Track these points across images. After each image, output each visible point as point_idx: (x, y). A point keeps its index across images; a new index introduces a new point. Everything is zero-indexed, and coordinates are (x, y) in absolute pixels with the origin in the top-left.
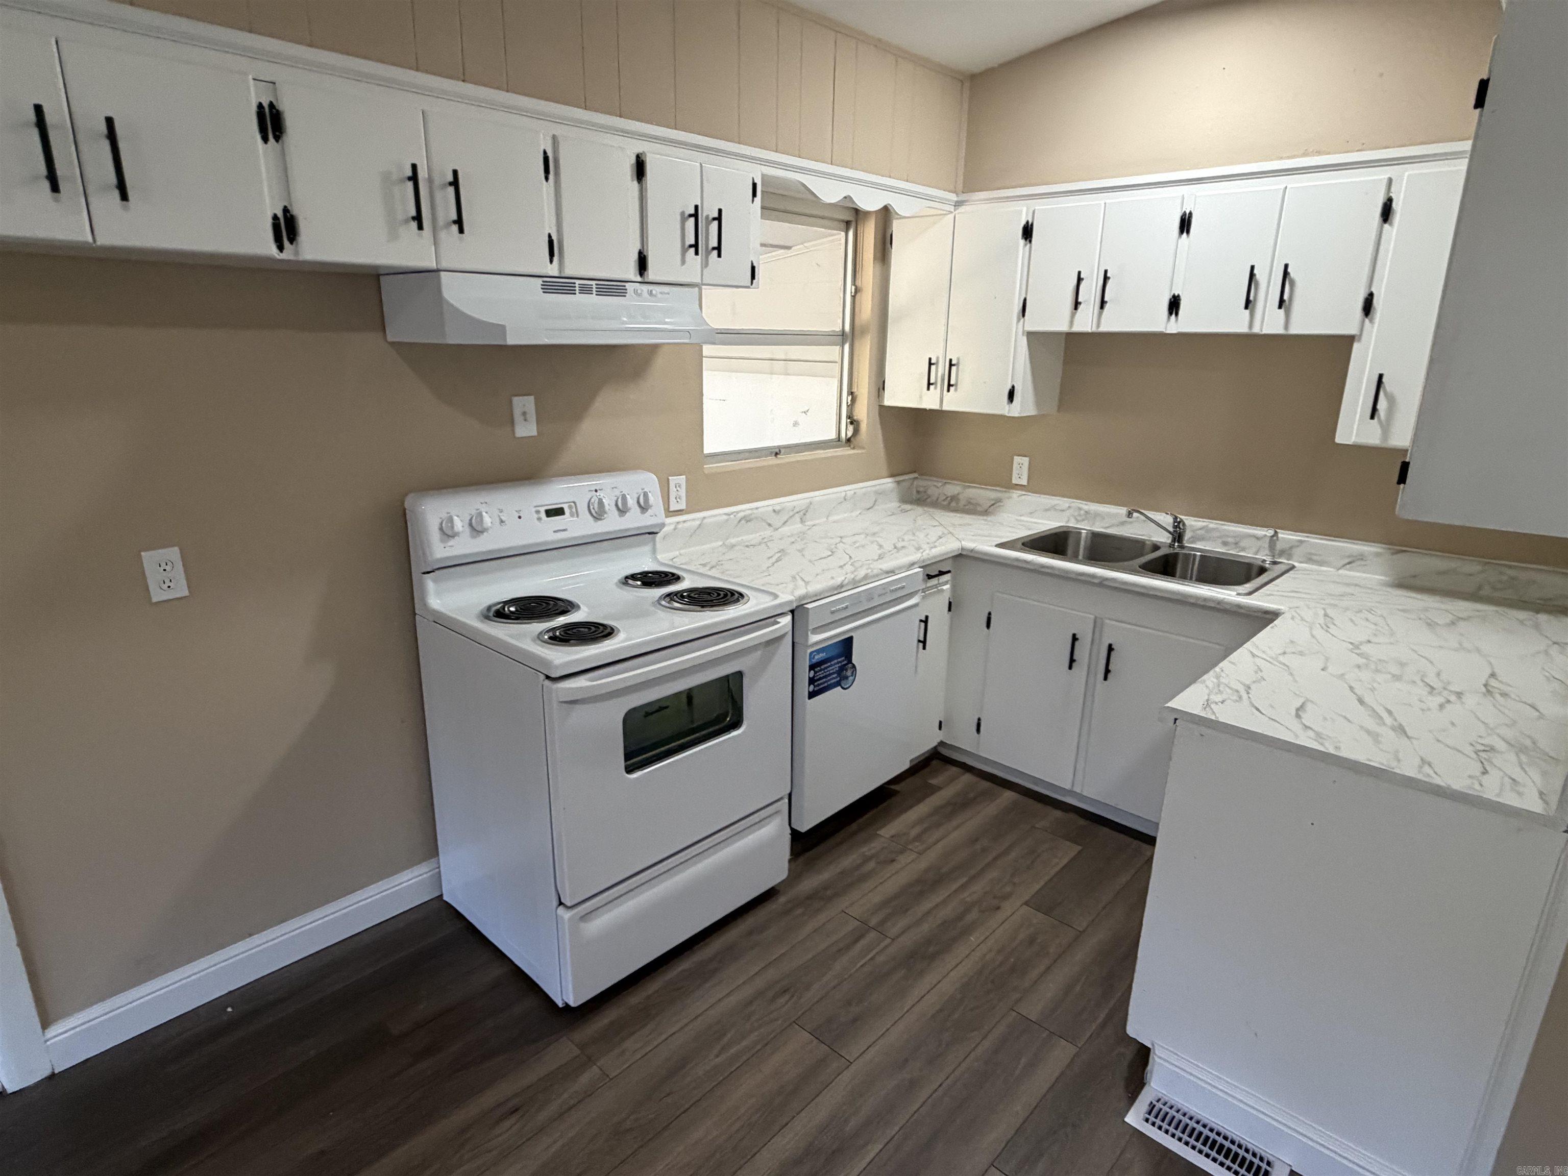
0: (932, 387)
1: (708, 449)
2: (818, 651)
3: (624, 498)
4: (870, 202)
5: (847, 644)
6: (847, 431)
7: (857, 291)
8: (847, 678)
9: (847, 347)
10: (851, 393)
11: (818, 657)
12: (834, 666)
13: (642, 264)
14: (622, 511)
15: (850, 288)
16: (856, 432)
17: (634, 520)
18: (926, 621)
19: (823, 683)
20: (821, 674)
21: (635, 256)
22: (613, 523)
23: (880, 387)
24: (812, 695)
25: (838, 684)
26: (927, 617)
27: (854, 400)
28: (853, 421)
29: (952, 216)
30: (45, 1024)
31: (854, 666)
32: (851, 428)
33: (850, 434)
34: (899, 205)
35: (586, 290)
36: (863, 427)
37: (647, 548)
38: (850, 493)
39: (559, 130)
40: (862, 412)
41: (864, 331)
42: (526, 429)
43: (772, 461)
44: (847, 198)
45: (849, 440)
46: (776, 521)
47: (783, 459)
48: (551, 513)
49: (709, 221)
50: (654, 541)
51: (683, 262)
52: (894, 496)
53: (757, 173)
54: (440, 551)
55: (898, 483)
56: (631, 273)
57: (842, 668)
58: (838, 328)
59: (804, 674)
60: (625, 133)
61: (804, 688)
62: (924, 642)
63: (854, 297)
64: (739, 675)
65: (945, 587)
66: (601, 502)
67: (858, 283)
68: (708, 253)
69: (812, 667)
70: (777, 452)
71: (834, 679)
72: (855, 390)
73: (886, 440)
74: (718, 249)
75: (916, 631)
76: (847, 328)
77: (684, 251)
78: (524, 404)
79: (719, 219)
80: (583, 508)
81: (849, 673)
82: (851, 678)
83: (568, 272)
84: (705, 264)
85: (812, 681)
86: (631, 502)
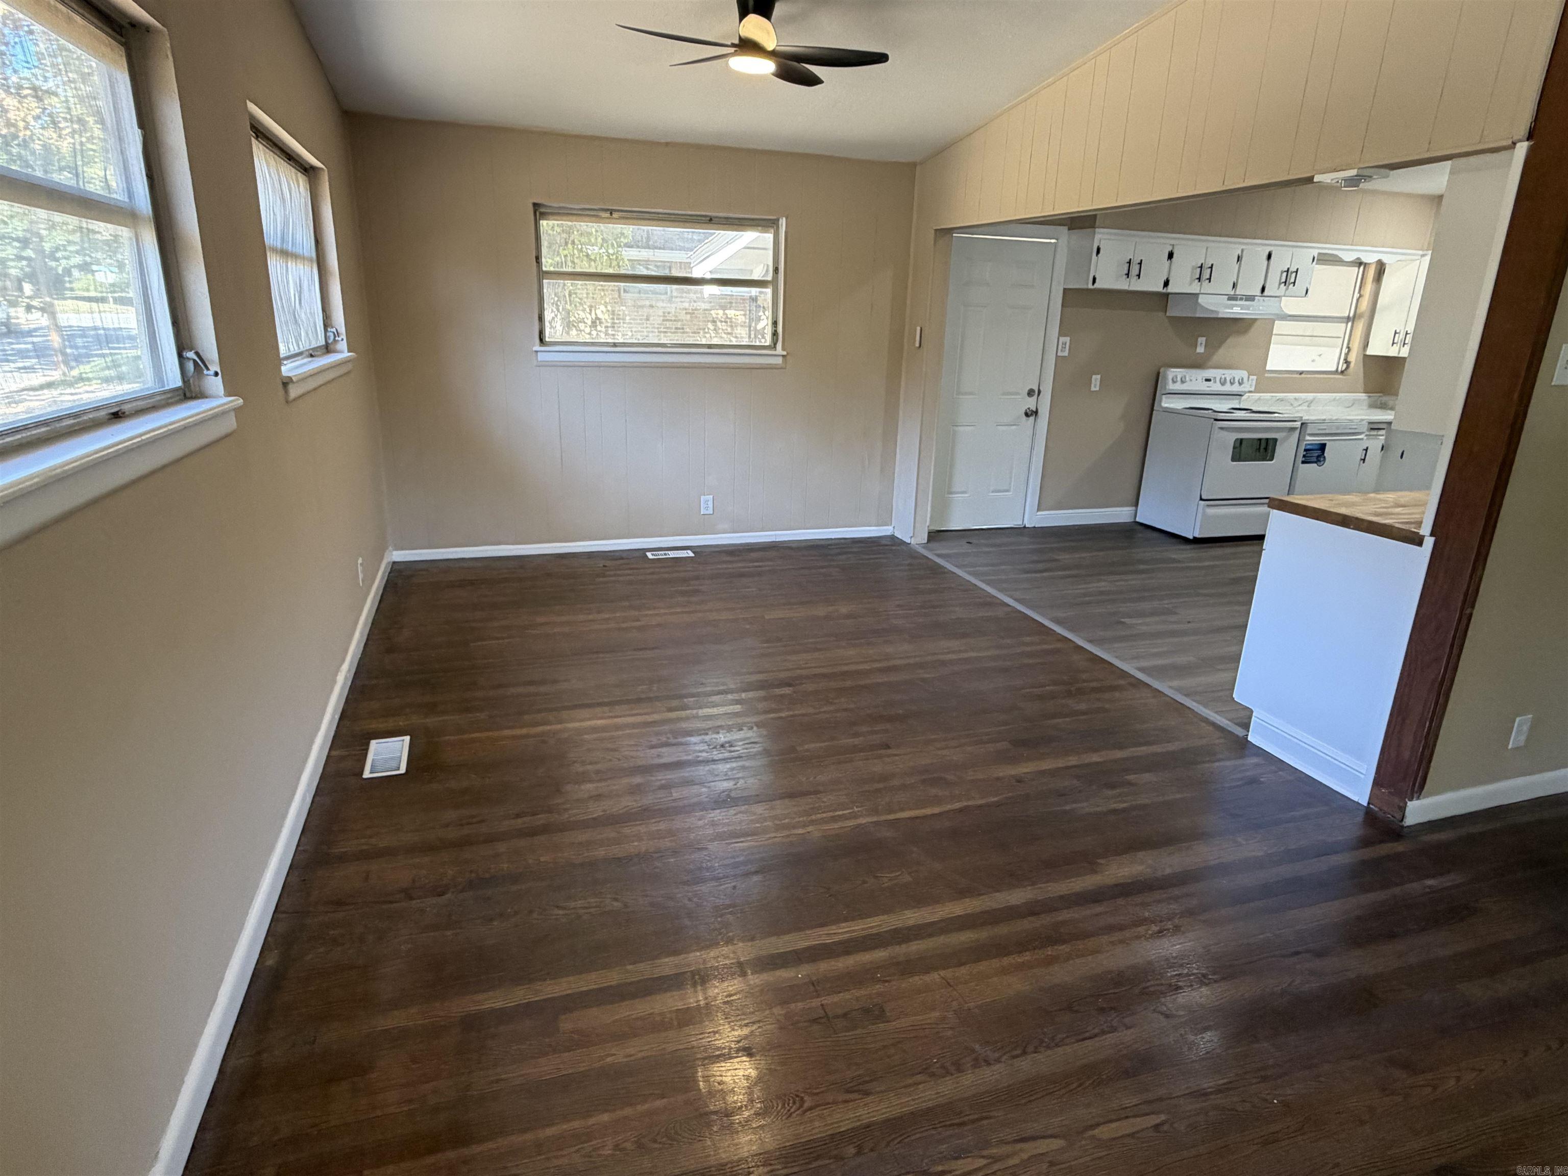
0: (1395, 345)
1: (1268, 368)
2: (1309, 444)
3: (1234, 378)
4: (1371, 258)
5: (1322, 447)
6: (1342, 366)
7: (1360, 297)
8: (1320, 461)
9: (1350, 324)
10: (1348, 347)
11: (1308, 447)
12: (1316, 454)
13: (1263, 289)
14: (1232, 384)
15: (1357, 295)
16: (1348, 367)
17: (1235, 388)
18: (1366, 450)
19: (1309, 459)
20: (1308, 455)
21: (1261, 286)
22: (1228, 388)
23: (1366, 345)
24: (1303, 462)
25: (1315, 462)
26: (1367, 448)
27: (1349, 351)
28: (1347, 362)
29: (1418, 261)
30: (1038, 510)
31: (1324, 457)
32: (1345, 366)
33: (1344, 368)
34: (1385, 259)
35: (1241, 299)
36: (1352, 365)
37: (1237, 401)
38: (1338, 398)
39: (1244, 247)
40: (1352, 358)
41: (1361, 316)
42: (1200, 349)
43: (1298, 376)
44: (1358, 259)
45: (1342, 372)
46: (1296, 404)
47: (1303, 376)
48: (1207, 380)
49: (1292, 273)
50: (1240, 399)
51: (1279, 287)
52: (1366, 403)
53: (1315, 253)
54: (1171, 387)
55: (1369, 397)
56: (1258, 293)
57: (1318, 457)
58: (1346, 315)
59: (1301, 452)
60: (1266, 245)
61: (1300, 458)
62: (1364, 460)
63: (1358, 300)
64: (1275, 440)
65: (1381, 437)
66: (1225, 379)
67: (1362, 292)
68: (1289, 284)
69: (1305, 450)
70: (1301, 373)
71: (1315, 460)
72: (1350, 346)
73: (1365, 373)
74: (1294, 283)
75: (1360, 454)
76: (1351, 315)
77: (1280, 284)
78: (1202, 340)
79: (1297, 272)
80: (1218, 380)
81: (1322, 459)
82: (1322, 463)
83: (1237, 293)
84: (1287, 289)
85: (1304, 456)
86: (1236, 380)
